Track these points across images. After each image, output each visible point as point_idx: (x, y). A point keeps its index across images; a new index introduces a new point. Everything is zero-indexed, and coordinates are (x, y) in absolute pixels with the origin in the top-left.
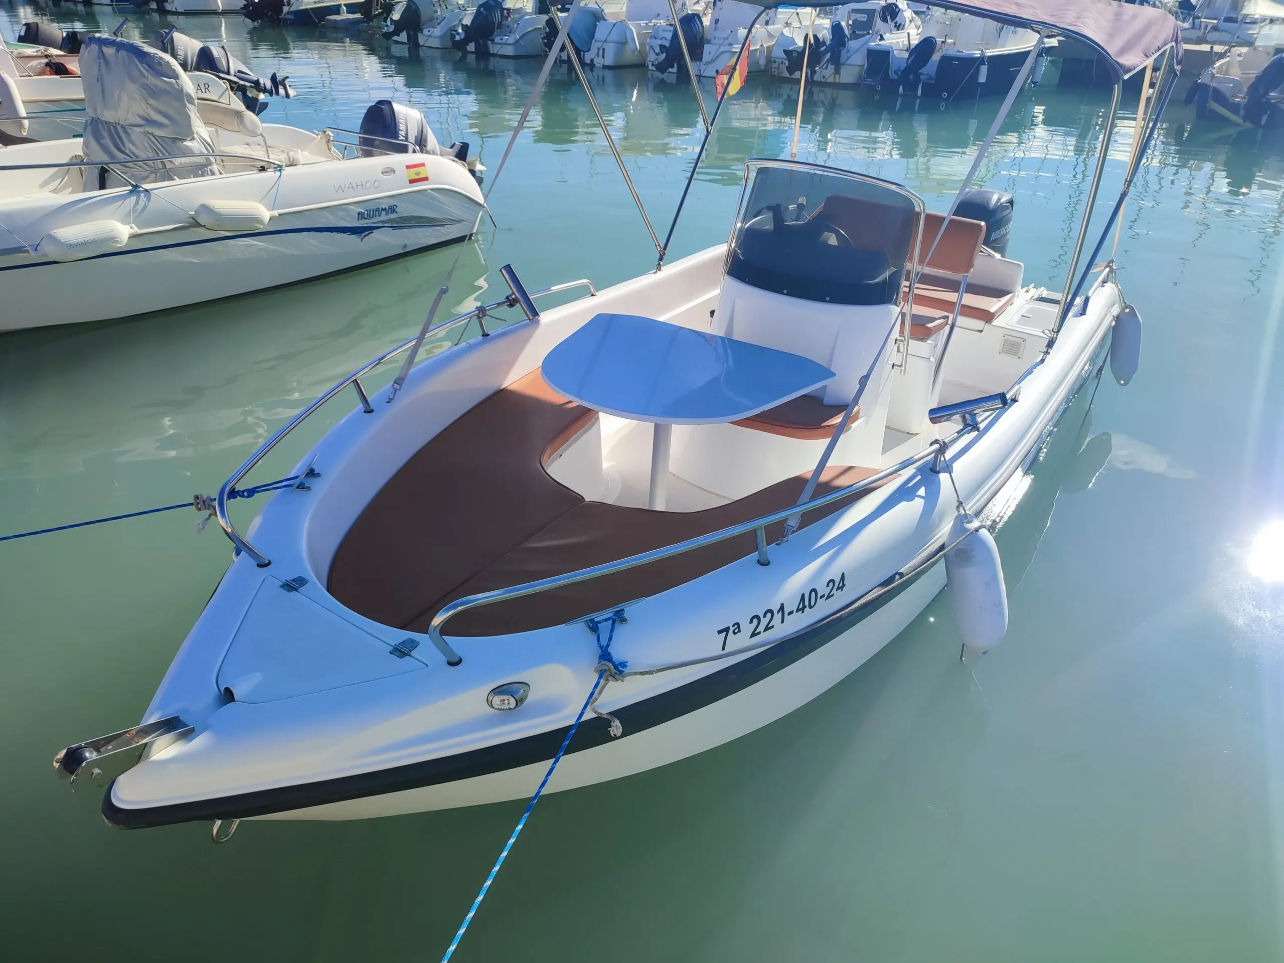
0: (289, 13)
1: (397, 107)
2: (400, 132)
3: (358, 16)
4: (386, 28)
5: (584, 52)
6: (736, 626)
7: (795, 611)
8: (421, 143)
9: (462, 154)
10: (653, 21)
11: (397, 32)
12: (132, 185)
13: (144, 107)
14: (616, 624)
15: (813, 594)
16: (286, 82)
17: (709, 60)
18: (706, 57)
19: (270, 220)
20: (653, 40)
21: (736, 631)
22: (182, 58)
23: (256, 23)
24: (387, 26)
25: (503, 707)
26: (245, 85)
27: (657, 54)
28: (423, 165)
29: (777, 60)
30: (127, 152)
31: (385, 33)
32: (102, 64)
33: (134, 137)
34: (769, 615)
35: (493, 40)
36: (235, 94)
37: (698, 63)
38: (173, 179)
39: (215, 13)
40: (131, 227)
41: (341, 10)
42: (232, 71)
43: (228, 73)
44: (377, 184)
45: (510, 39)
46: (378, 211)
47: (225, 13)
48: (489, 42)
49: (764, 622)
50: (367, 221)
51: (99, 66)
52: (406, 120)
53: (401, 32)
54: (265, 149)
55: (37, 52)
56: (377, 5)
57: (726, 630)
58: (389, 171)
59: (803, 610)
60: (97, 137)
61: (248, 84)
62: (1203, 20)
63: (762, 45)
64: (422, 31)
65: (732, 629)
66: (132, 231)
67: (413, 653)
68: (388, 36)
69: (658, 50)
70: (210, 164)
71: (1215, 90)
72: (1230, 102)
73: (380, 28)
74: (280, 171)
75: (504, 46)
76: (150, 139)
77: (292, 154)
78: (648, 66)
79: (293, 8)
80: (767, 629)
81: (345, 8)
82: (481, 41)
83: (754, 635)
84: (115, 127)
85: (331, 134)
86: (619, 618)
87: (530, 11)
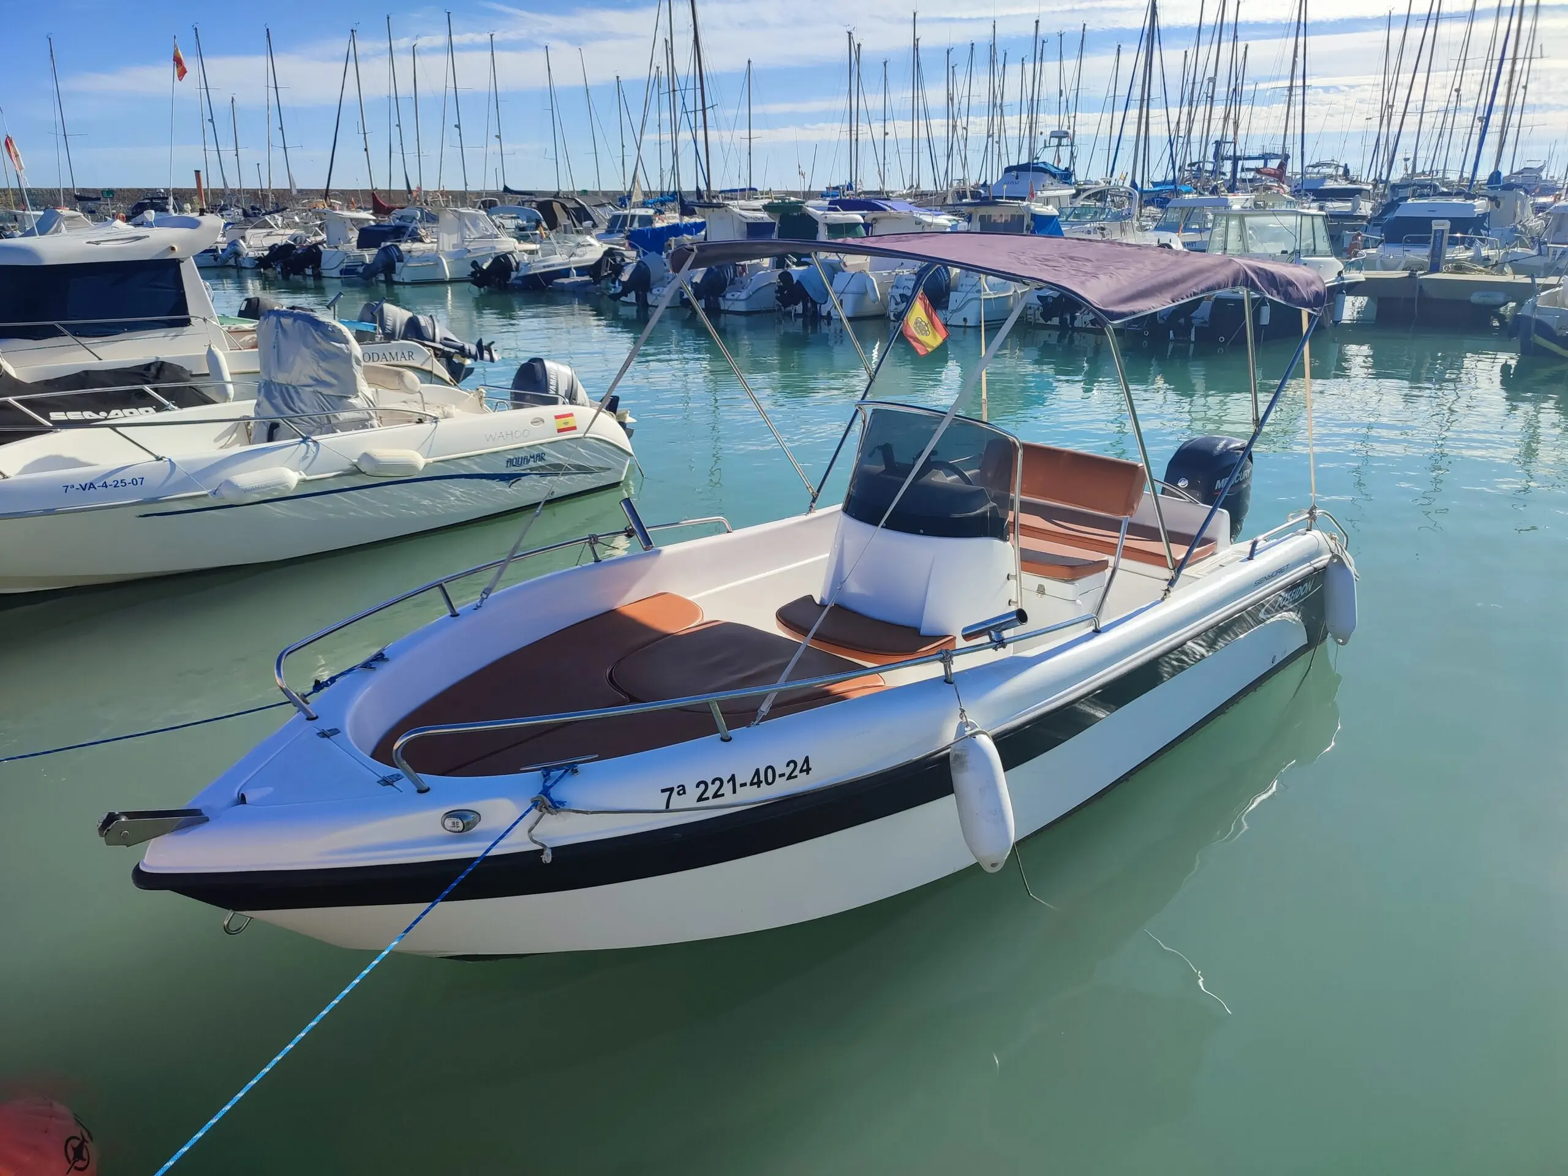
0: (517, 278)
1: (548, 364)
2: (551, 387)
3: (587, 278)
4: (613, 289)
5: (821, 304)
6: (681, 788)
7: (748, 784)
8: (571, 397)
9: (612, 406)
10: (896, 270)
11: (625, 293)
12: (303, 437)
13: (315, 368)
14: (567, 774)
15: (770, 771)
16: (492, 347)
17: (955, 308)
18: (952, 305)
19: (425, 466)
20: (895, 290)
21: (681, 792)
22: (390, 328)
23: (482, 290)
24: (615, 287)
25: (454, 829)
26: (450, 352)
27: (897, 304)
28: (571, 415)
29: (1032, 306)
30: (297, 410)
31: (613, 294)
32: (280, 333)
33: (303, 396)
34: (718, 783)
35: (724, 297)
36: (438, 361)
37: (944, 311)
38: (335, 432)
39: (443, 282)
40: (300, 474)
41: (571, 272)
42: (438, 339)
43: (434, 341)
44: (526, 433)
45: (743, 295)
46: (526, 460)
47: (452, 281)
48: (720, 299)
49: (712, 789)
50: (516, 468)
51: (277, 335)
52: (557, 375)
53: (630, 293)
54: (421, 405)
55: (254, 326)
56: (607, 266)
57: (671, 790)
58: (538, 421)
59: (759, 783)
60: (269, 396)
61: (453, 350)
62: (1548, 245)
63: (1015, 291)
64: (651, 290)
65: (676, 790)
66: (301, 477)
67: (395, 784)
68: (615, 297)
69: (899, 300)
70: (371, 418)
71: (1539, 323)
72: (1558, 334)
73: (609, 289)
74: (436, 422)
75: (736, 303)
76: (319, 398)
77: (446, 409)
78: (889, 317)
79: (522, 273)
80: (716, 796)
81: (574, 271)
82: (712, 298)
83: (700, 799)
84: (286, 388)
85: (484, 391)
86: (572, 769)
87: (767, 266)
